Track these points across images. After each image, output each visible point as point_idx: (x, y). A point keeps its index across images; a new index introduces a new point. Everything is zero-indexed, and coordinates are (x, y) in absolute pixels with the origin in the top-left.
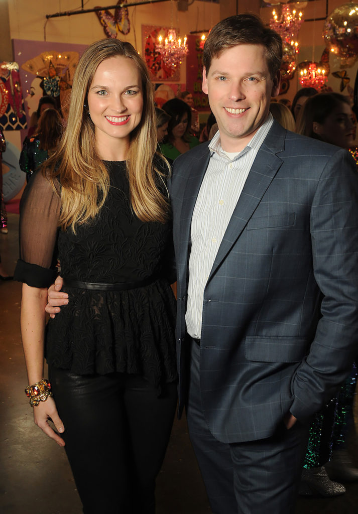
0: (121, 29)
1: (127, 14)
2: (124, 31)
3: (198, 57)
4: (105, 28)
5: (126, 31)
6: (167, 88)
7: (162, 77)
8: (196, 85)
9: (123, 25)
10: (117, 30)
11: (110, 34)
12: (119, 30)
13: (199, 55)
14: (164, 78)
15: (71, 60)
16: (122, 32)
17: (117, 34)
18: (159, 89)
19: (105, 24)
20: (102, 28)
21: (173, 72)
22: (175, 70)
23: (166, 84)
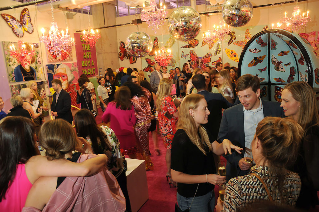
0: (26, 30)
1: (30, 20)
3: (82, 46)
4: (13, 29)
6: (65, 66)
7: (61, 59)
8: (83, 62)
9: (27, 27)
10: (23, 30)
11: (18, 33)
13: (83, 45)
14: (62, 60)
16: (28, 32)
17: (24, 33)
18: (59, 67)
19: (12, 26)
20: (11, 29)
21: (68, 56)
22: (69, 54)
23: (64, 64)
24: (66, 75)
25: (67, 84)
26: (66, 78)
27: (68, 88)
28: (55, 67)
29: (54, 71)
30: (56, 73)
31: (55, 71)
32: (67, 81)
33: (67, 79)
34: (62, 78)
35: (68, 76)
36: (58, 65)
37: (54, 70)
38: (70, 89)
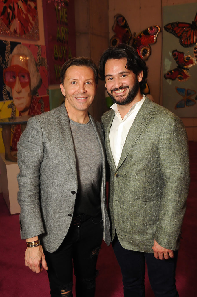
7: (19, 32)
8: (56, 48)
18: (15, 51)
21: (30, 26)
22: (33, 23)
23: (24, 44)
24: (28, 74)
25: (29, 95)
26: (27, 80)
27: (30, 106)
28: (8, 47)
29: (5, 60)
30: (9, 66)
31: (7, 59)
32: (28, 87)
33: (29, 83)
34: (19, 79)
35: (31, 76)
36: (14, 45)
37: (6, 55)
38: (34, 108)
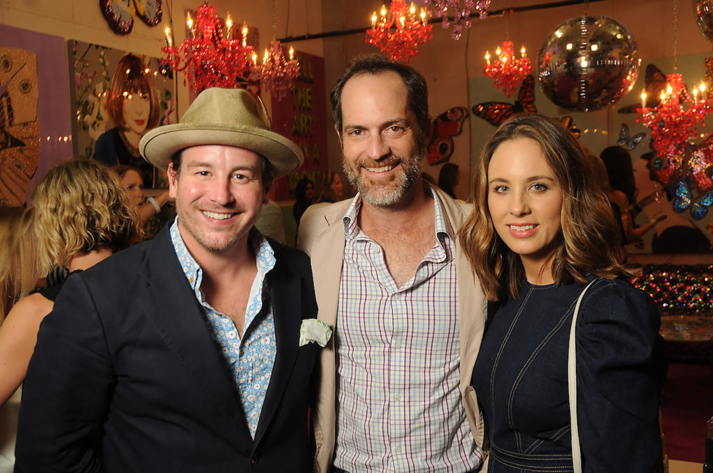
0: (142, 12)
2: (148, 16)
5: (151, 18)
11: (116, 17)
12: (137, 13)
15: (15, 68)
16: (144, 19)
17: (133, 22)
